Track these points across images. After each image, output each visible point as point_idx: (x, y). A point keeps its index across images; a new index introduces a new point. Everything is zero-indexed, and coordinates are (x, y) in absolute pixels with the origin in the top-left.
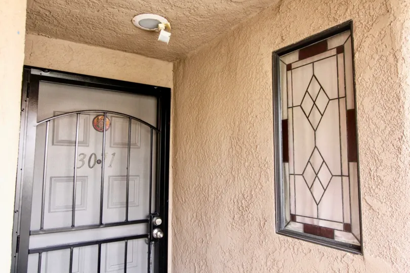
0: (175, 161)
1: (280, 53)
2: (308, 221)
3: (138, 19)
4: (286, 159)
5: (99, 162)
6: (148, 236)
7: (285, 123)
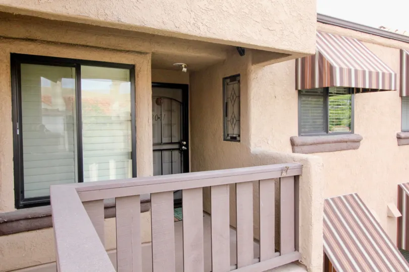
0: (191, 114)
1: (225, 79)
2: (232, 135)
3: (174, 64)
4: (227, 116)
5: (159, 118)
6: (180, 149)
7: (226, 103)
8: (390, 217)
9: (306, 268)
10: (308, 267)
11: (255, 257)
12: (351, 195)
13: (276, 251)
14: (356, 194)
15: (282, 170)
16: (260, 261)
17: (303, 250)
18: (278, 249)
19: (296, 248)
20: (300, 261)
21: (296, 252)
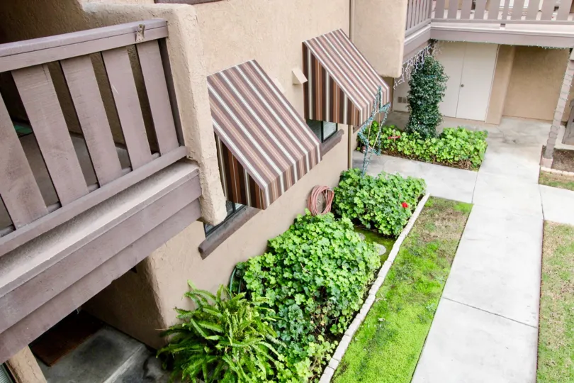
8: (295, 85)
9: (196, 162)
10: (199, 162)
11: (123, 167)
12: (249, 63)
13: (153, 152)
14: (255, 61)
15: (135, 32)
16: (132, 170)
17: (189, 142)
18: (155, 149)
19: (180, 141)
20: (188, 157)
21: (182, 147)
